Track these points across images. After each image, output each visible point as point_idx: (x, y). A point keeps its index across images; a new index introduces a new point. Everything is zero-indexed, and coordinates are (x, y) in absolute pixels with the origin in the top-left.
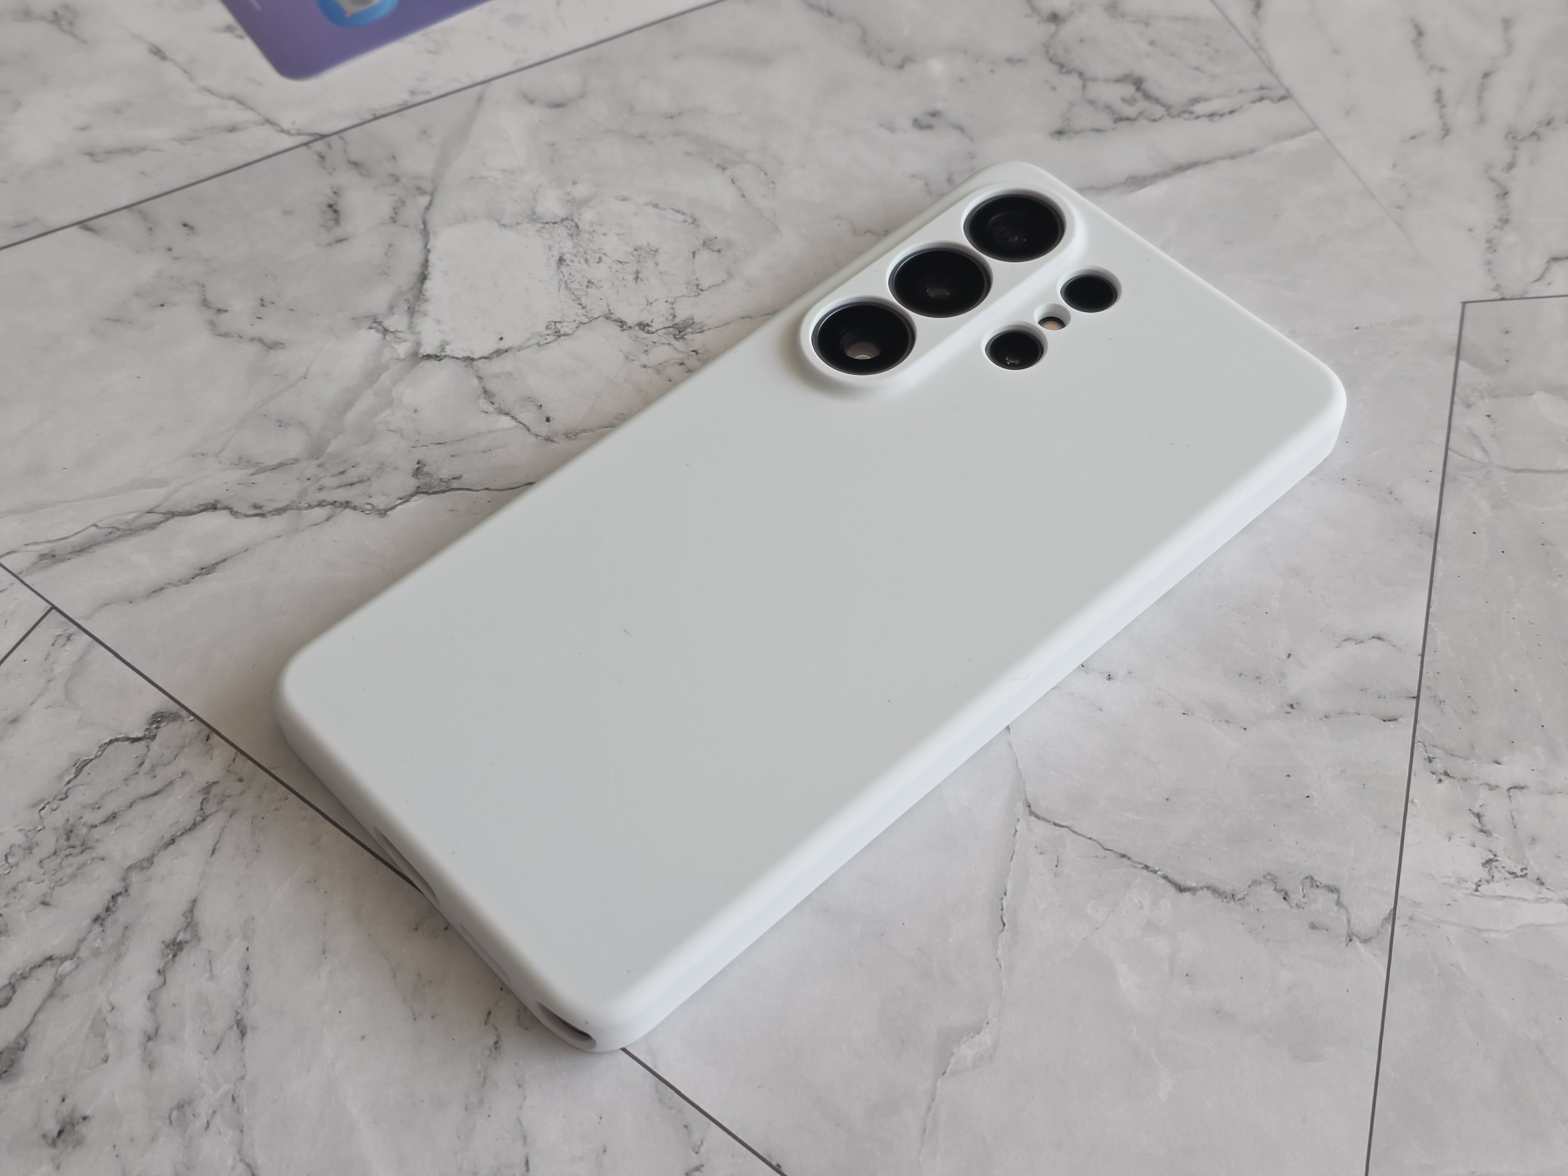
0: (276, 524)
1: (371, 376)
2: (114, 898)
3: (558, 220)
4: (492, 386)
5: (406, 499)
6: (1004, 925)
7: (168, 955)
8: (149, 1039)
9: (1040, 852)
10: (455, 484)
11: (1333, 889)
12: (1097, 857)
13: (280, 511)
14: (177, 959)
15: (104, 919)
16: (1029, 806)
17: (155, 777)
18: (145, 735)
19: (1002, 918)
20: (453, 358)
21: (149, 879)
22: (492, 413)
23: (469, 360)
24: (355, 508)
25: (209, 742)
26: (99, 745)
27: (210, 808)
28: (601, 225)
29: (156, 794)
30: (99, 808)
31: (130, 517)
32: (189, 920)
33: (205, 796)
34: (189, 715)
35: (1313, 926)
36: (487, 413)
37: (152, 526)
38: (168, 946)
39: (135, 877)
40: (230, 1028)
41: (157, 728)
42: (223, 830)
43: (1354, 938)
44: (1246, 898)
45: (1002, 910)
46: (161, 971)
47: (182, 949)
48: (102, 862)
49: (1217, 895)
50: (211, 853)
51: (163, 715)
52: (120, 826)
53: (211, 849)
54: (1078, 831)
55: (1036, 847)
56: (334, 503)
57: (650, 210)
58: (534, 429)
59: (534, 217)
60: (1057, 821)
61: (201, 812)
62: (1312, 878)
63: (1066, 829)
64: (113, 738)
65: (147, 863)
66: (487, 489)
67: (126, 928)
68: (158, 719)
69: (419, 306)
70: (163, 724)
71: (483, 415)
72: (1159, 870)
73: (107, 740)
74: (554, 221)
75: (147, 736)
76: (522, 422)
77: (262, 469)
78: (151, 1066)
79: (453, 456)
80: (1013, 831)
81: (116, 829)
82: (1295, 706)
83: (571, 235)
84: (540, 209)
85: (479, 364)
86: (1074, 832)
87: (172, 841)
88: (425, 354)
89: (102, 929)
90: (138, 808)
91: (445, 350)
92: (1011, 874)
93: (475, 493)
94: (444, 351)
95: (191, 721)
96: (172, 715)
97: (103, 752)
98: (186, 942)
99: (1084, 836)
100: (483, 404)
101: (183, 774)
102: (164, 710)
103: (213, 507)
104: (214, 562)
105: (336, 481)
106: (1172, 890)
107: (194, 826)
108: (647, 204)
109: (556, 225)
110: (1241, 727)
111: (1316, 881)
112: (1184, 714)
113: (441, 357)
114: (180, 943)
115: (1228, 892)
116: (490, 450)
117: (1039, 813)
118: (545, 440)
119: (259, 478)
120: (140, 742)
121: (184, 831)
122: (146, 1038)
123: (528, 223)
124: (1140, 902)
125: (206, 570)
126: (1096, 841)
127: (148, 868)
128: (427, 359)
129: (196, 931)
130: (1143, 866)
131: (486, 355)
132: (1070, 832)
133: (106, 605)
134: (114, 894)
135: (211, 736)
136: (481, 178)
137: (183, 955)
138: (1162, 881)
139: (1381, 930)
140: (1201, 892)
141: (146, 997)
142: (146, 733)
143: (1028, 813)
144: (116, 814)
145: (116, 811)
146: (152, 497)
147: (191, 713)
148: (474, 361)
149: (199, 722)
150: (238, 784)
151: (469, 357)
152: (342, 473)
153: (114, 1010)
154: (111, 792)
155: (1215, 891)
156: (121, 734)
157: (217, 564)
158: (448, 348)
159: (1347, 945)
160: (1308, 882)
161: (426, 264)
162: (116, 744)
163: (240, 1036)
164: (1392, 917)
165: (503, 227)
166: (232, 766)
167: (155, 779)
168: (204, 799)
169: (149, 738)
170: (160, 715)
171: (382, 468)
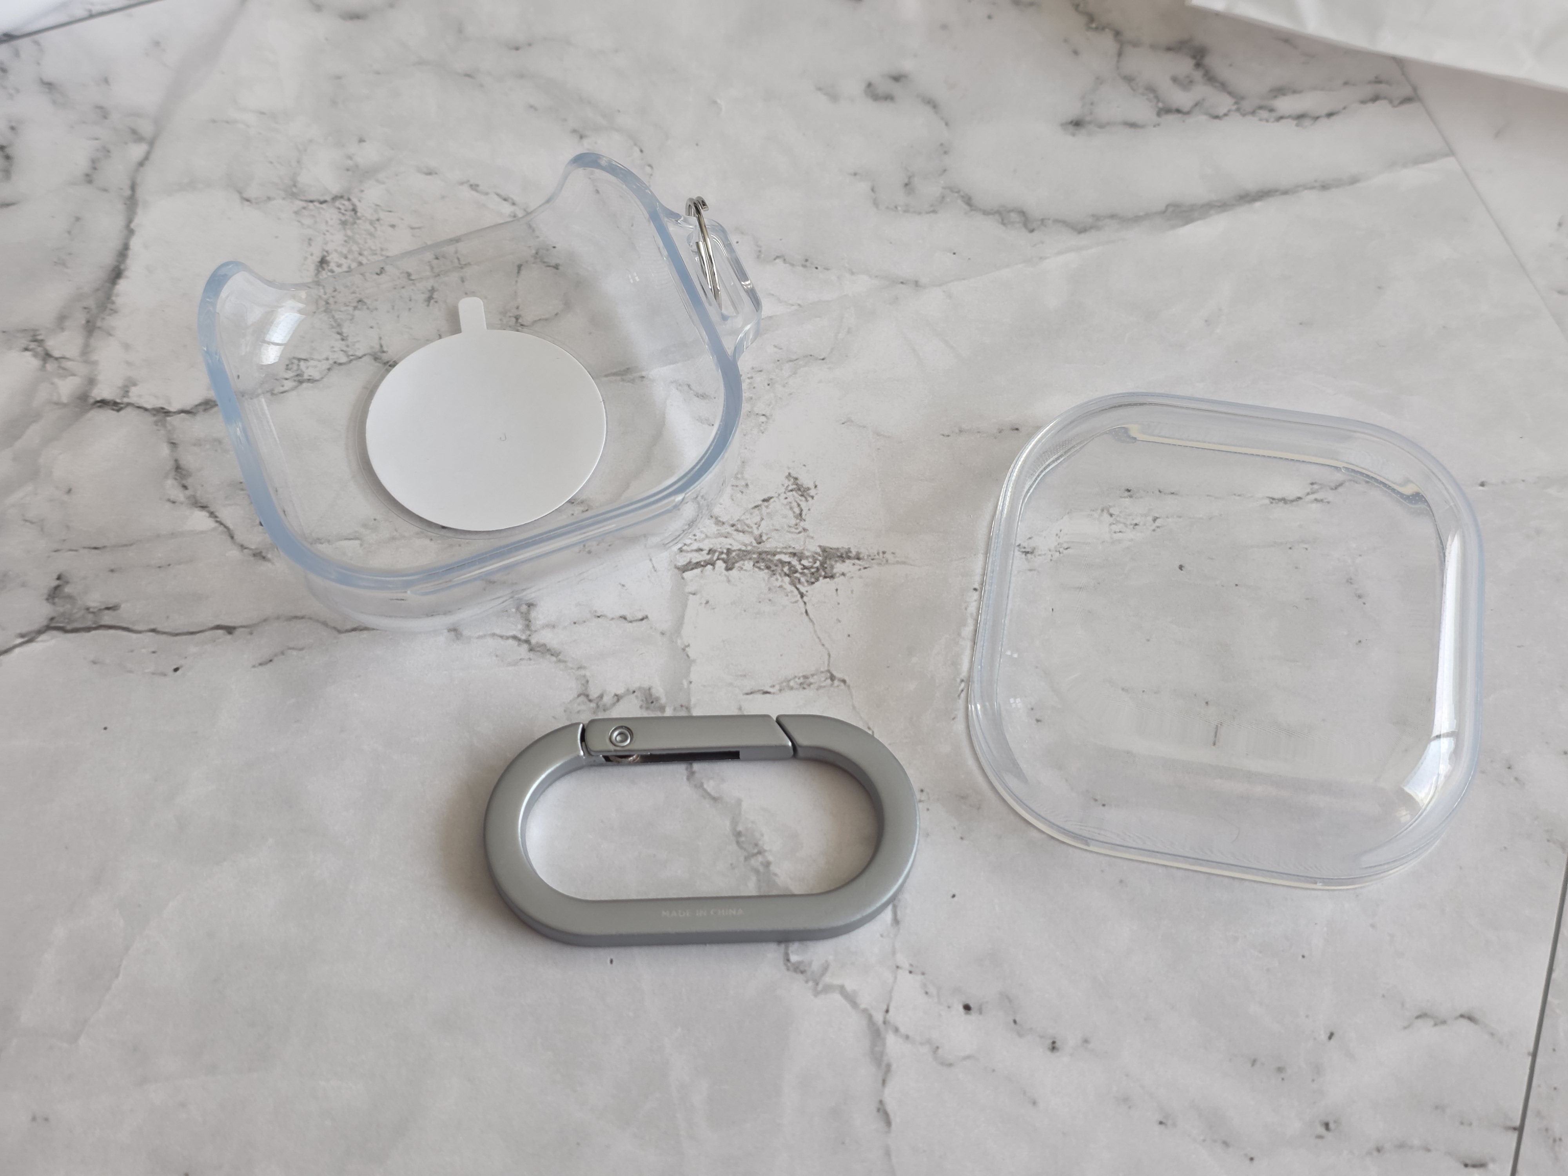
3: (328, 198)
4: (190, 459)
10: (107, 618)
20: (139, 407)
22: (182, 503)
23: (163, 412)
28: (390, 211)
36: (174, 502)
57: (466, 193)
58: (240, 537)
59: (294, 190)
66: (153, 631)
69: (103, 319)
71: (168, 505)
74: (322, 199)
76: (224, 522)
83: (344, 223)
84: (304, 179)
88: (99, 399)
91: (130, 394)
93: (134, 636)
94: (128, 397)
108: (462, 183)
109: (324, 206)
113: (122, 406)
116: (169, 565)
118: (254, 555)
123: (284, 199)
128: (100, 407)
131: (188, 408)
136: (227, 122)
148: (168, 416)
151: (163, 408)
158: (134, 391)
161: (123, 253)
165: (248, 203)
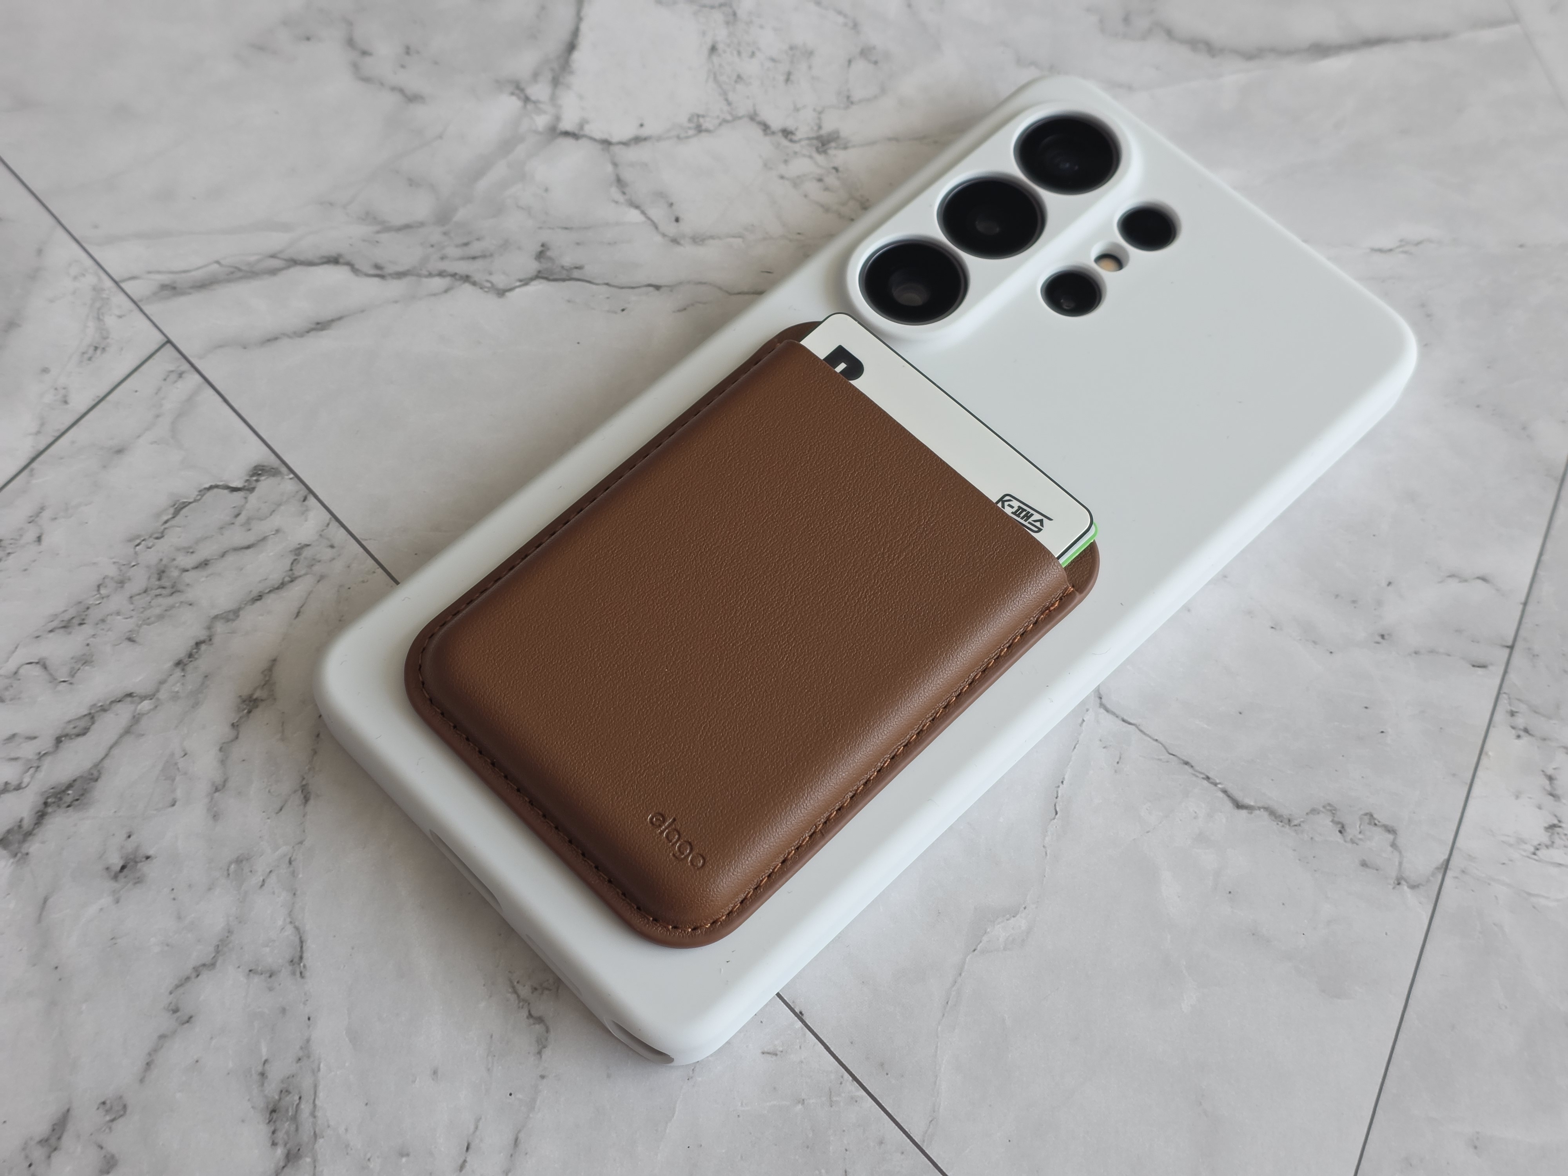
0: (395, 288)
1: (507, 145)
2: (198, 644)
5: (526, 282)
6: (1056, 813)
7: (244, 710)
8: (217, 790)
9: (1104, 746)
11: (1390, 830)
12: (1160, 760)
13: (400, 275)
14: (252, 714)
15: (186, 665)
16: (1101, 698)
17: (250, 530)
18: (245, 486)
19: (1055, 805)
21: (233, 632)
24: (474, 284)
25: (306, 503)
26: (199, 489)
27: (300, 570)
29: (248, 547)
30: (192, 553)
31: (253, 259)
32: (267, 678)
33: (296, 557)
34: (289, 472)
35: (1364, 864)
37: (273, 272)
38: (244, 701)
39: (220, 628)
40: (295, 791)
41: (257, 481)
42: (309, 594)
43: (1403, 882)
44: (1302, 824)
45: (1057, 798)
46: (235, 724)
47: (257, 707)
48: (190, 607)
49: (1273, 818)
50: (295, 616)
51: (264, 468)
52: (212, 574)
53: (296, 611)
54: (1145, 730)
55: (1100, 740)
56: (453, 275)
60: (1126, 718)
61: (290, 573)
62: (1371, 815)
63: (1133, 727)
64: (213, 484)
65: (232, 615)
67: (206, 676)
68: (259, 472)
70: (263, 478)
72: (1220, 783)
73: (207, 486)
75: (246, 488)
77: (387, 228)
78: (216, 817)
79: (578, 244)
80: (1081, 720)
81: (207, 577)
82: (1386, 637)
85: (616, 149)
86: (1141, 731)
87: (259, 598)
89: (183, 674)
90: (230, 558)
92: (1071, 763)
95: (291, 479)
96: (273, 470)
97: (202, 496)
98: (262, 700)
99: (1150, 737)
100: (615, 192)
101: (278, 531)
102: (266, 464)
103: (335, 260)
104: (330, 318)
105: (459, 252)
106: (1229, 805)
107: (282, 585)
110: (1327, 650)
111: (1375, 819)
112: (1272, 628)
114: (256, 700)
115: (1285, 817)
117: (1109, 706)
119: (384, 237)
120: (239, 492)
121: (272, 589)
122: (214, 788)
124: (1196, 812)
125: (321, 326)
126: (1161, 744)
127: (233, 620)
129: (273, 690)
130: (1204, 776)
132: (1137, 729)
133: (221, 346)
134: (198, 641)
135: (308, 498)
137: (257, 713)
138: (1221, 795)
139: (1431, 878)
140: (1257, 812)
141: (218, 748)
142: (246, 484)
143: (1098, 705)
144: (208, 561)
145: (209, 558)
146: (276, 241)
147: (291, 471)
149: (298, 481)
150: (329, 550)
152: (466, 244)
153: (186, 756)
154: (206, 538)
155: (1272, 813)
156: (221, 481)
157: (333, 321)
159: (1394, 888)
160: (1366, 818)
162: (216, 490)
163: (304, 801)
164: (1444, 866)
166: (325, 531)
167: (249, 532)
168: (295, 560)
169: (248, 490)
170: (261, 468)
171: (506, 245)
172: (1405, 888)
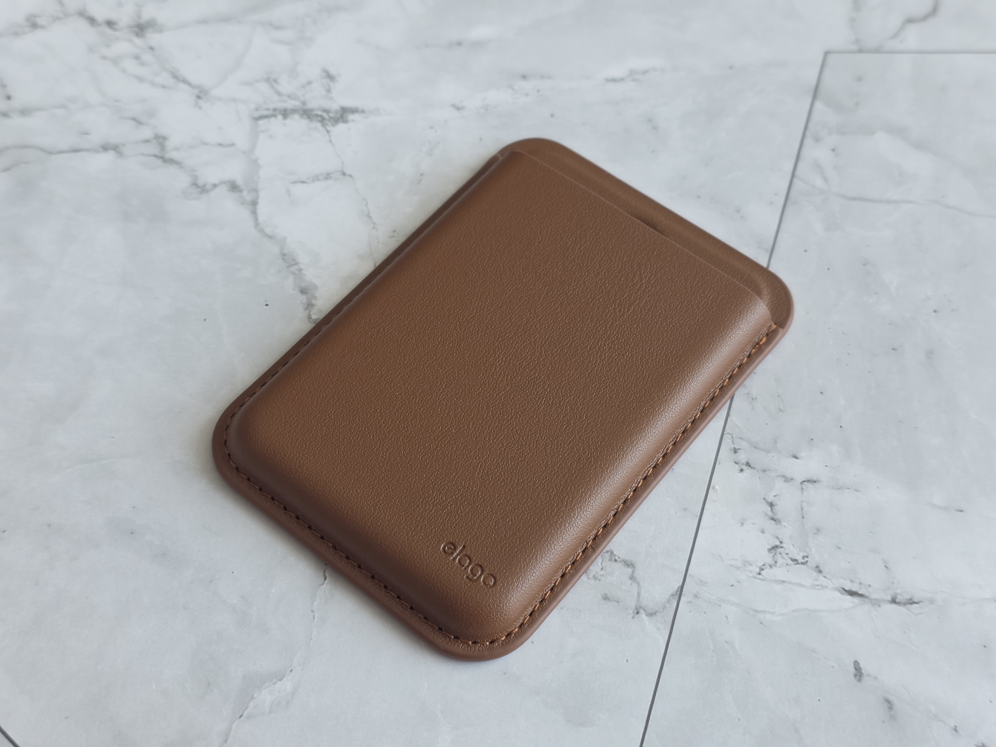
172: (644, 616)
